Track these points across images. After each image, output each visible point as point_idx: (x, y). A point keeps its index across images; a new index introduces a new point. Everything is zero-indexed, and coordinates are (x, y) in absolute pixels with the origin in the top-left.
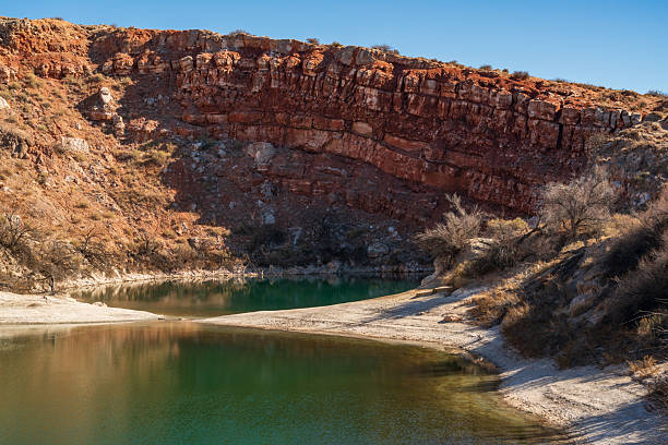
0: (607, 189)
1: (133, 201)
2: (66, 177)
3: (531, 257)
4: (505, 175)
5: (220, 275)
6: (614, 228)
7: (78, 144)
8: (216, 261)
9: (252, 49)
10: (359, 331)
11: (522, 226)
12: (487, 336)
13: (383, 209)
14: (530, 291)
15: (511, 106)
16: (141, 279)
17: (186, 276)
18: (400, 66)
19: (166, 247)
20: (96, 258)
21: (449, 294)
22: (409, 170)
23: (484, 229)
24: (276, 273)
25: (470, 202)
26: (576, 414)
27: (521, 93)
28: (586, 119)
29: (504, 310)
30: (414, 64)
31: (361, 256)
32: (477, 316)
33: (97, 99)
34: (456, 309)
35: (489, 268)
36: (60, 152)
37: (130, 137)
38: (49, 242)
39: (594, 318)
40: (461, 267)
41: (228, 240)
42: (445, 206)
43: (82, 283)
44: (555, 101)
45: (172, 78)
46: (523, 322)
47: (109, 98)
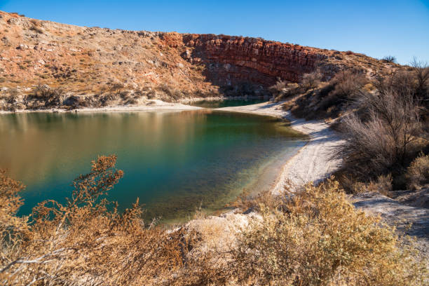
0: (320, 75)
1: (195, 79)
2: (178, 74)
3: (299, 93)
4: (292, 72)
5: (217, 98)
6: (321, 85)
7: (181, 65)
8: (215, 95)
9: (225, 38)
10: (253, 112)
11: (296, 85)
12: (287, 113)
13: (259, 81)
14: (298, 102)
15: (294, 53)
16: (198, 99)
17: (209, 99)
18: (264, 43)
19: (203, 91)
20: (186, 94)
21: (277, 103)
22: (266, 71)
23: (286, 86)
24: (231, 98)
25: (283, 79)
26: (311, 131)
27: (297, 50)
28: (314, 57)
29: (292, 107)
30: (268, 42)
31: (253, 94)
32: (284, 108)
33: (185, 53)
34: (279, 106)
35: (288, 96)
36: (176, 67)
37: (194, 63)
38: (174, 90)
39: (316, 108)
40: (281, 96)
41: (219, 89)
42: (277, 80)
43: (183, 100)
44: (306, 52)
45: (204, 46)
46: (297, 109)
47: (188, 53)
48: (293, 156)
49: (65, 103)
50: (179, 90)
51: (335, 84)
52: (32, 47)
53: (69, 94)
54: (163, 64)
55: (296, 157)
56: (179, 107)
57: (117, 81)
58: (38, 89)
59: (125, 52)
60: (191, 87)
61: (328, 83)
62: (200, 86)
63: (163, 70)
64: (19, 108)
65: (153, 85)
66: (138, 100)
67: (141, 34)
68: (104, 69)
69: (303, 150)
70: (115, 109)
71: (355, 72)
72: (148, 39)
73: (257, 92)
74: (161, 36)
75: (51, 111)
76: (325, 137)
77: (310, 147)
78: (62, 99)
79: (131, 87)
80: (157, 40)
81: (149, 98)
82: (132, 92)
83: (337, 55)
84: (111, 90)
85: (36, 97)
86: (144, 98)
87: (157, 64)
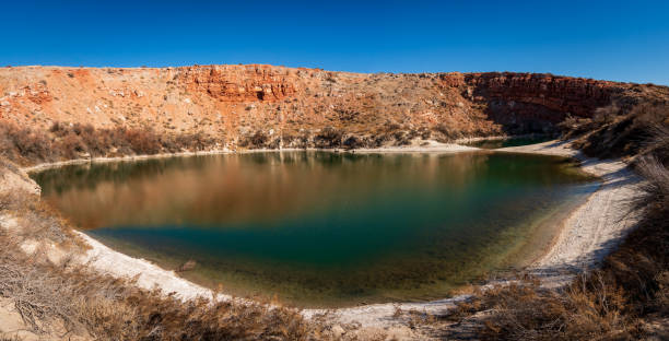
0: (616, 109)
1: (475, 118)
2: (458, 113)
3: (592, 129)
4: (584, 107)
5: (499, 138)
6: (617, 120)
7: (461, 104)
8: (497, 134)
9: (510, 76)
10: (538, 152)
11: (589, 120)
12: (577, 152)
13: (548, 118)
14: (591, 139)
15: (587, 88)
16: (477, 139)
17: (490, 138)
18: (554, 78)
19: (485, 131)
20: (465, 134)
21: (566, 141)
22: (555, 107)
23: (577, 122)
25: (573, 114)
26: (604, 173)
27: (590, 84)
28: (610, 90)
29: (583, 144)
30: (558, 77)
31: (541, 131)
32: (574, 147)
33: (466, 92)
34: (568, 145)
35: (579, 133)
36: (456, 106)
37: (475, 101)
38: (453, 130)
39: (610, 145)
40: (570, 133)
41: (502, 129)
42: (565, 116)
43: (461, 141)
44: (601, 86)
45: (487, 86)
46: (589, 147)
47: (469, 91)
48: (579, 206)
49: (346, 144)
50: (458, 130)
51: (633, 118)
52: (326, 94)
53: (350, 135)
54: (443, 104)
55: (583, 207)
56: (454, 148)
57: (394, 122)
58: (326, 130)
59: (405, 94)
60: (472, 126)
61: (625, 117)
62: (481, 126)
63: (443, 109)
64: (310, 146)
65: (430, 125)
66: (412, 141)
67: (422, 76)
68: (383, 110)
69: (593, 197)
70: (389, 149)
71: (656, 104)
72: (429, 81)
73: (545, 129)
74: (442, 77)
75: (333, 150)
76: (623, 179)
77: (603, 193)
78: (343, 140)
79: (406, 128)
80: (438, 81)
81: (424, 138)
82: (407, 132)
83: (636, 88)
84: (387, 131)
85: (323, 137)
86: (419, 138)
87: (436, 104)
